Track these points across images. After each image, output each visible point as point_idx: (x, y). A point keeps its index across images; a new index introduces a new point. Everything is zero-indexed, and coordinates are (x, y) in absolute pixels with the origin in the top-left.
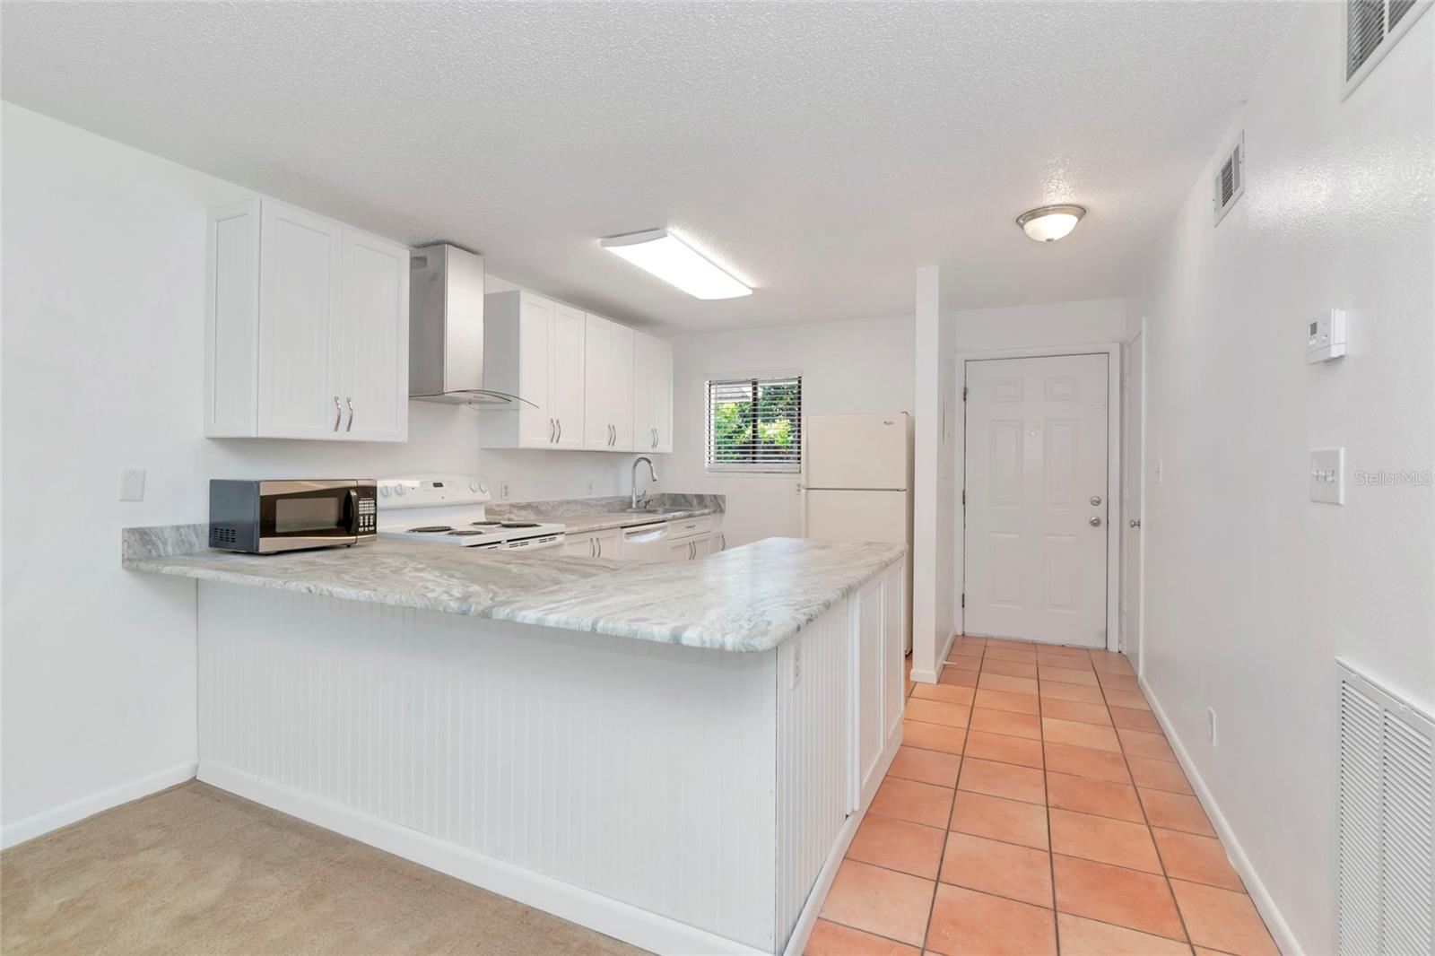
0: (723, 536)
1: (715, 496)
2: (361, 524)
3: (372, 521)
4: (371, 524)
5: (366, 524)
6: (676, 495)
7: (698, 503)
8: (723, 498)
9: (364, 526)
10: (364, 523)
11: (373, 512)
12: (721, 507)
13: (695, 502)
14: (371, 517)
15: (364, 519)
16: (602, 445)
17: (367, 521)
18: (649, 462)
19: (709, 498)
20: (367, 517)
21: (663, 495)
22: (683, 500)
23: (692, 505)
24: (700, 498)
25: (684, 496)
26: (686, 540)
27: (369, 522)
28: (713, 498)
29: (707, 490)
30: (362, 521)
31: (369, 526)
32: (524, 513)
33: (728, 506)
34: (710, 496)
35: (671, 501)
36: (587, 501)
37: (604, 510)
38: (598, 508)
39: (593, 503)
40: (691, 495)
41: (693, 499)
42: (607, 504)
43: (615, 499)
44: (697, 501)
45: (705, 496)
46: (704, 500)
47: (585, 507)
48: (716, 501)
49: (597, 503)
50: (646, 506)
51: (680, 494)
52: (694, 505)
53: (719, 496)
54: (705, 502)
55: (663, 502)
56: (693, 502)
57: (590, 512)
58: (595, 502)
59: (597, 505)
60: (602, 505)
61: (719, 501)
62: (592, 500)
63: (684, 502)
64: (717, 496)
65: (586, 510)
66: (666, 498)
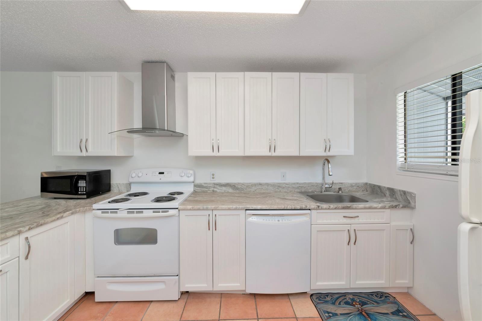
0: (411, 229)
1: (404, 192)
2: (80, 191)
3: (84, 189)
4: (84, 191)
5: (82, 191)
6: (375, 186)
7: (390, 195)
8: (411, 194)
9: (81, 191)
10: (81, 190)
11: (85, 186)
12: (409, 203)
13: (388, 193)
14: (84, 188)
15: (81, 189)
16: (264, 152)
17: (82, 189)
18: (328, 162)
19: (399, 193)
20: (82, 188)
21: (366, 184)
22: (378, 190)
23: (385, 196)
24: (392, 191)
25: (379, 187)
26: (348, 227)
27: (83, 190)
28: (402, 193)
29: (398, 187)
30: (80, 189)
31: (83, 191)
32: (224, 188)
34: (400, 191)
35: (371, 189)
36: (278, 185)
37: (296, 191)
38: (289, 189)
39: (284, 186)
40: (385, 187)
41: (386, 190)
42: (299, 187)
43: (308, 184)
44: (389, 193)
45: (396, 190)
46: (395, 194)
47: (277, 188)
48: (405, 197)
49: (288, 186)
50: (339, 191)
51: (377, 186)
52: (387, 196)
53: (408, 192)
54: (396, 196)
55: (366, 189)
56: (386, 193)
57: (281, 191)
58: (286, 186)
59: (289, 187)
60: (293, 187)
61: (408, 197)
62: (283, 184)
63: (380, 192)
64: (406, 192)
65: (277, 190)
66: (368, 186)
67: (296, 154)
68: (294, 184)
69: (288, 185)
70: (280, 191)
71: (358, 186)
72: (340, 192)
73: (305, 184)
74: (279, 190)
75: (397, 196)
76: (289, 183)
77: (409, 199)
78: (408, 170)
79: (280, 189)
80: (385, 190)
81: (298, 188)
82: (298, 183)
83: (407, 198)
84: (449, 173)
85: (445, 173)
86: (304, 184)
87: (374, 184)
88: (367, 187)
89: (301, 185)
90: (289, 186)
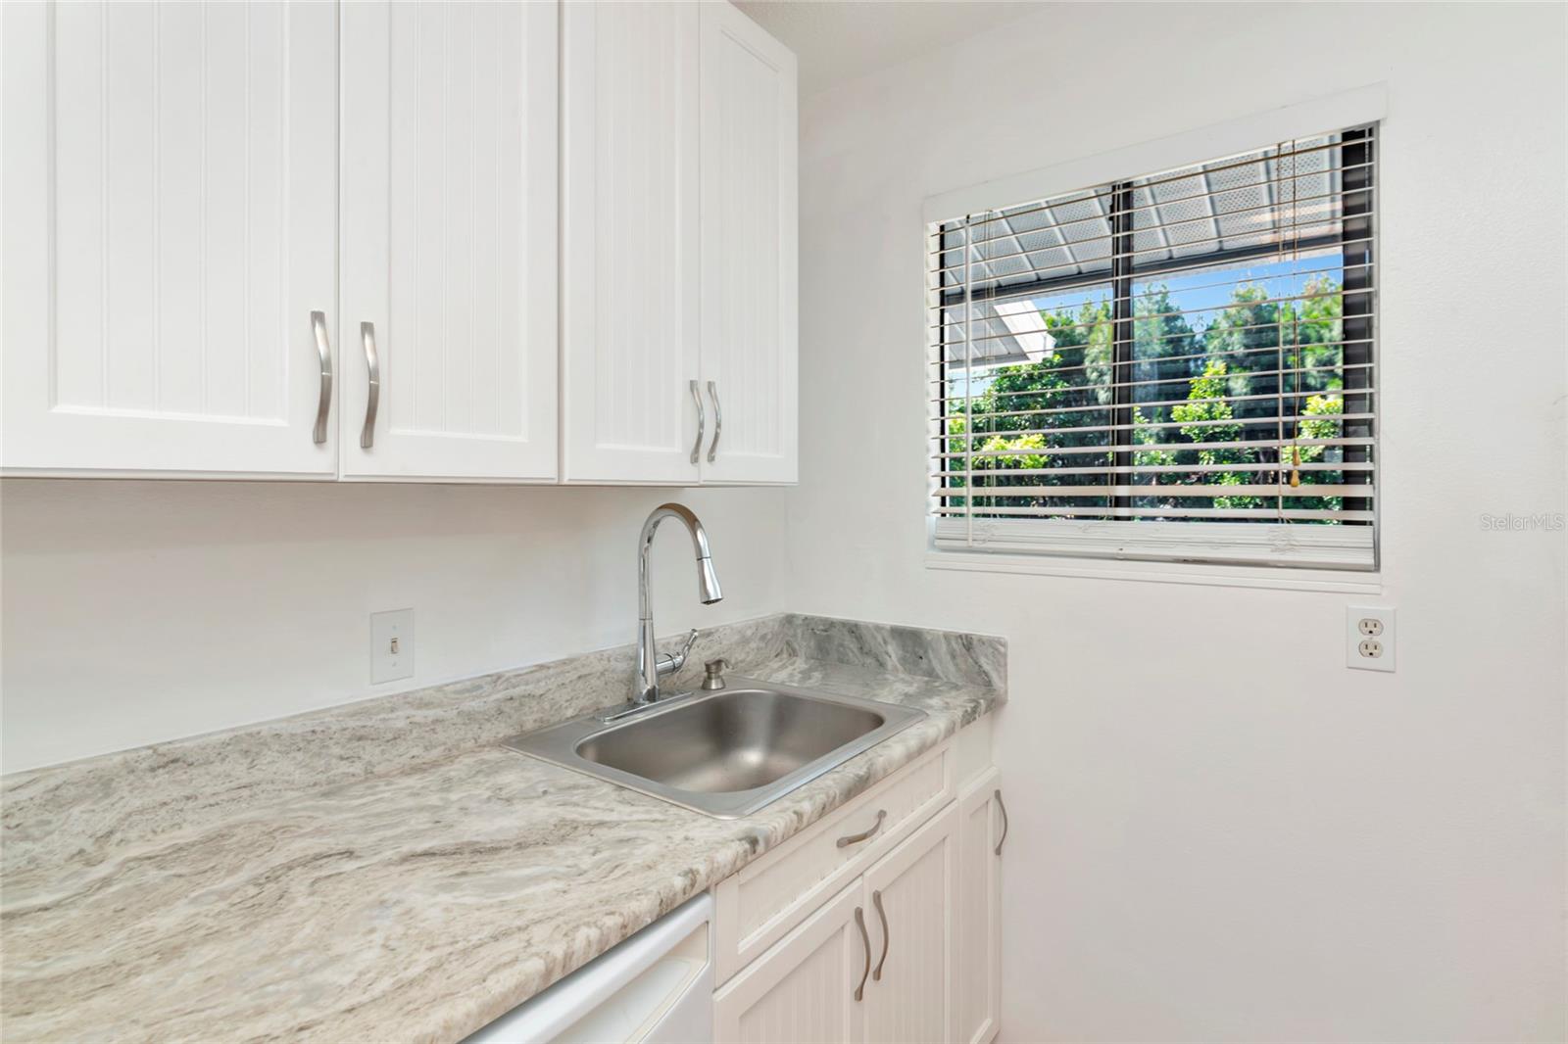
0: (998, 794)
1: (968, 643)
6: (830, 624)
7: (903, 660)
8: (996, 647)
12: (989, 684)
13: (893, 653)
16: (265, 440)
18: (692, 521)
19: (944, 648)
21: (789, 619)
22: (852, 645)
23: (882, 665)
24: (912, 641)
25: (853, 629)
26: (854, 897)
28: (957, 647)
29: (936, 620)
33: (1017, 684)
34: (947, 636)
35: (812, 643)
36: (351, 723)
37: (485, 737)
38: (441, 736)
39: (401, 724)
40: (878, 628)
41: (885, 642)
42: (507, 708)
43: (558, 674)
44: (900, 652)
45: (929, 638)
46: (926, 652)
47: (337, 750)
48: (970, 660)
49: (432, 714)
50: (710, 678)
51: (843, 624)
52: (889, 667)
53: (981, 641)
54: (930, 661)
55: (788, 643)
56: (887, 653)
57: (379, 769)
58: (420, 715)
59: (436, 721)
60: (470, 717)
61: (983, 661)
62: (393, 710)
63: (855, 650)
64: (975, 642)
65: (344, 767)
66: (799, 631)
67: (540, 469)
68: (474, 688)
69: (424, 705)
70: (370, 773)
71: (763, 638)
72: (714, 687)
73: (544, 672)
74: (357, 768)
75: (935, 664)
76: (439, 689)
77: (987, 667)
78: (976, 545)
79: (367, 757)
80: (880, 639)
81: (501, 712)
82: (499, 677)
83: (980, 666)
84: (1128, 551)
85: (1113, 550)
86: (538, 675)
87: (826, 619)
88: (795, 636)
89: (516, 692)
90: (438, 713)
